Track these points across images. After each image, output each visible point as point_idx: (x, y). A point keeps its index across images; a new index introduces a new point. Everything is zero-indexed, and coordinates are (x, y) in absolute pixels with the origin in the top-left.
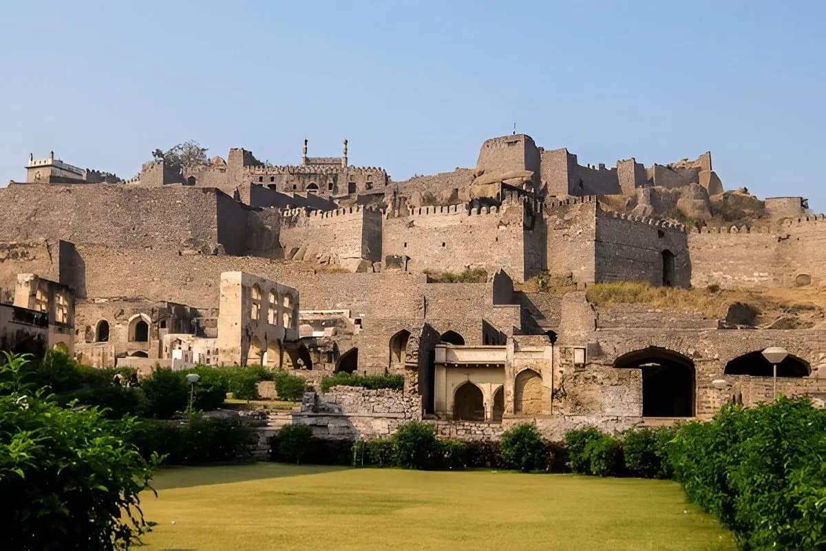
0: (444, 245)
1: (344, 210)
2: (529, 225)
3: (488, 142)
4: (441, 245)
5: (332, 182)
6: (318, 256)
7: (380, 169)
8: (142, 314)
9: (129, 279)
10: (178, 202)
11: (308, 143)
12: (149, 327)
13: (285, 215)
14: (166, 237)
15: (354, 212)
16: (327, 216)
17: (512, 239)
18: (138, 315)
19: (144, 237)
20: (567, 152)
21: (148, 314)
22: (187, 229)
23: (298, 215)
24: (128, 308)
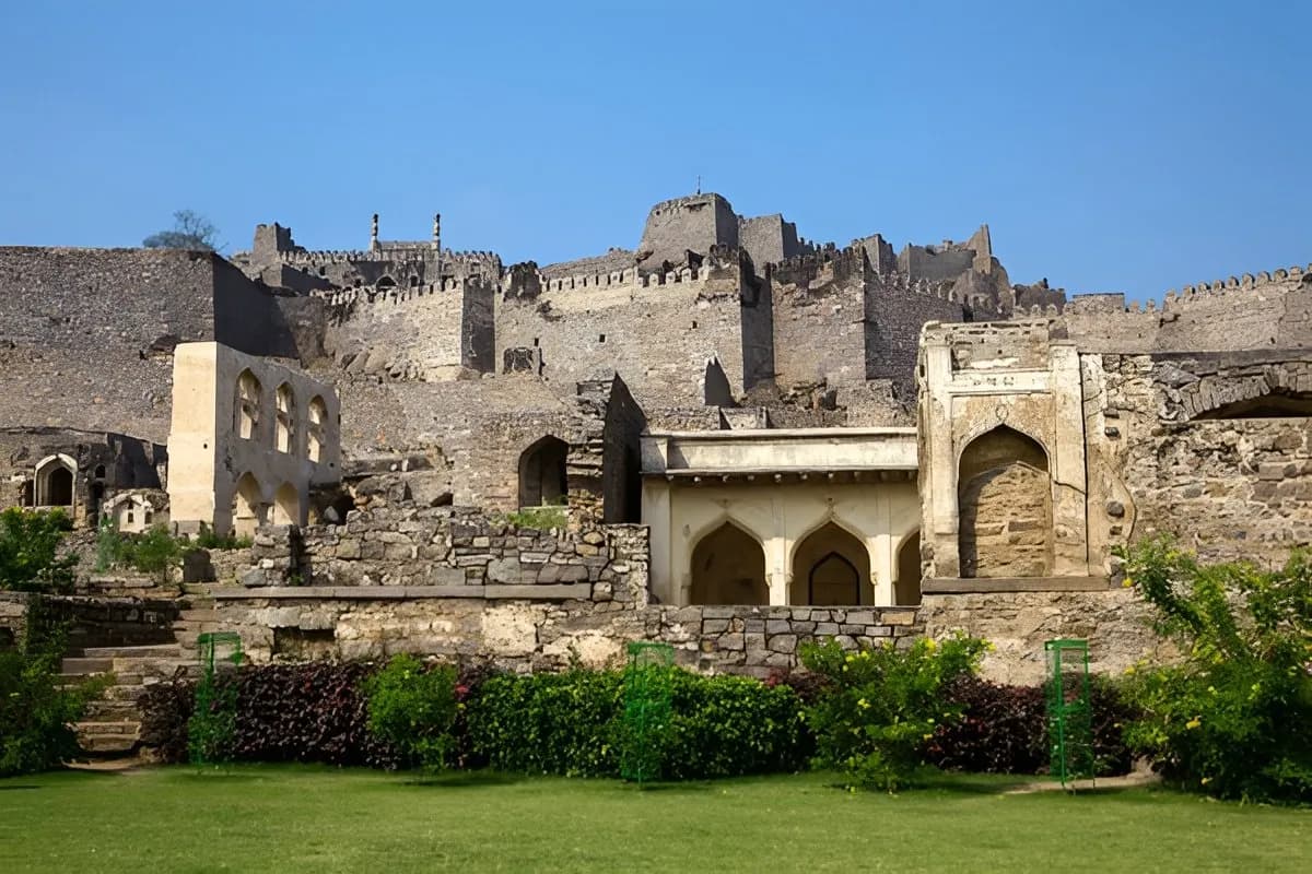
0: (602, 338)
1: (432, 287)
2: (749, 299)
3: (657, 207)
4: (598, 338)
5: (416, 274)
6: (387, 366)
7: (491, 253)
8: (61, 456)
9: (51, 401)
10: (145, 274)
11: (379, 219)
12: (74, 477)
13: (334, 303)
14: (124, 334)
15: (449, 288)
16: (403, 299)
17: (721, 323)
18: (53, 457)
19: (84, 335)
20: (782, 220)
21: (70, 454)
22: (161, 320)
23: (354, 301)
24: (34, 446)
